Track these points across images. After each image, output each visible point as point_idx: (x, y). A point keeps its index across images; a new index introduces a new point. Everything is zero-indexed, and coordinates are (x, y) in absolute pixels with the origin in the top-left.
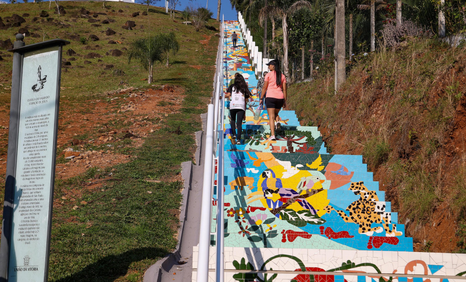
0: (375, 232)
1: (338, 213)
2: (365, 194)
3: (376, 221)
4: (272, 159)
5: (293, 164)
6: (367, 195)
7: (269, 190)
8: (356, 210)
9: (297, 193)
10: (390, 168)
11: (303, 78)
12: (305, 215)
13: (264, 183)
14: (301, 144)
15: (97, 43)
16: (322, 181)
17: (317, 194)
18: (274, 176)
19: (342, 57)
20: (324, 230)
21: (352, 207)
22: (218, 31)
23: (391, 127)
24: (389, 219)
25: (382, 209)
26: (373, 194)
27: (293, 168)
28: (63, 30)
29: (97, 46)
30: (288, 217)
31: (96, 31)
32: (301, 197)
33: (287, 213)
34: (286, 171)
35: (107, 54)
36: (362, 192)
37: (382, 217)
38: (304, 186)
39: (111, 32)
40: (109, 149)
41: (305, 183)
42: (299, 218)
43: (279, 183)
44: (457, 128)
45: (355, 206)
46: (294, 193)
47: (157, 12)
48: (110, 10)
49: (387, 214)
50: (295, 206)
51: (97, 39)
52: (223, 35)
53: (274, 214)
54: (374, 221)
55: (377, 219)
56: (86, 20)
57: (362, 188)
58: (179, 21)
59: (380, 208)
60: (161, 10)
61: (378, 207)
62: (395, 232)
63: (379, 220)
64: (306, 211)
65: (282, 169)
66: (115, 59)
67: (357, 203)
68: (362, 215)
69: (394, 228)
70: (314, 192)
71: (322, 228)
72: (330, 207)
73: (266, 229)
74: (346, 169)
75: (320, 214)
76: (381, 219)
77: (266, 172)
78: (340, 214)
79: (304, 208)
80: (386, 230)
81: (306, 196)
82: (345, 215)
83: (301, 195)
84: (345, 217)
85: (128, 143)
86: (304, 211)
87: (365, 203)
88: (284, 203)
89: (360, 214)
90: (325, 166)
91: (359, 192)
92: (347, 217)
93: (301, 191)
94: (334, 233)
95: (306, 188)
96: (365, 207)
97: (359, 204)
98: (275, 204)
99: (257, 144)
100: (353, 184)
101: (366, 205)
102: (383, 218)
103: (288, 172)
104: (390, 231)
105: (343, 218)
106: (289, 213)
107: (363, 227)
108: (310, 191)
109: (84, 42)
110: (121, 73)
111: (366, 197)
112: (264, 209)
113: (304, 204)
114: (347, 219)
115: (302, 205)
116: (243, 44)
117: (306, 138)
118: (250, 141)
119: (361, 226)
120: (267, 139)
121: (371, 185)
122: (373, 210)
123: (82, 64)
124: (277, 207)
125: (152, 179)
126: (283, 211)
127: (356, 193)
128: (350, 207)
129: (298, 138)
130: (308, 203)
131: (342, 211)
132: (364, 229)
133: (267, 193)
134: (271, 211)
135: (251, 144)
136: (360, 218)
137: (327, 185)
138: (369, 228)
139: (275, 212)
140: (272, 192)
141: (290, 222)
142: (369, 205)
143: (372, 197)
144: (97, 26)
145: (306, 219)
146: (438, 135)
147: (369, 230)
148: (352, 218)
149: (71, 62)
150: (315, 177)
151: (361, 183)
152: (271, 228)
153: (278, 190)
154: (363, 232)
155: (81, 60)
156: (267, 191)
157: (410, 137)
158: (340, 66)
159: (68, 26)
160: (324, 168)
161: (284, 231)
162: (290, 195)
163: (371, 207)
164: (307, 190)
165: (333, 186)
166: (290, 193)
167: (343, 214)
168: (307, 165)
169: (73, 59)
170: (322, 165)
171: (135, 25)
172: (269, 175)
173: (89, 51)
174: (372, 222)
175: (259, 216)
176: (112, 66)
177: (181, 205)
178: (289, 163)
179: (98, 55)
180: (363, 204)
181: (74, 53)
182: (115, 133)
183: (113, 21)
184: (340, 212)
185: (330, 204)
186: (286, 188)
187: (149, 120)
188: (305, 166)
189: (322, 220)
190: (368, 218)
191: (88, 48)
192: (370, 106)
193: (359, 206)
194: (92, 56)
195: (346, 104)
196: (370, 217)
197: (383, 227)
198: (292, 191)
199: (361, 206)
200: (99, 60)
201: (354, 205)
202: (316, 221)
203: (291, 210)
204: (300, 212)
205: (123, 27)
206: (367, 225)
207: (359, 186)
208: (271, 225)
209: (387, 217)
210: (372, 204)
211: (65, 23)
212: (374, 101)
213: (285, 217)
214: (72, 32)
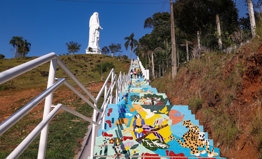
0: (201, 154)
1: (177, 140)
2: (192, 128)
3: (200, 145)
4: (140, 108)
5: (152, 111)
6: (193, 128)
7: (137, 126)
8: (188, 138)
9: (153, 128)
10: (204, 112)
12: (157, 142)
13: (135, 122)
14: (158, 101)
15: (86, 67)
16: (167, 120)
17: (164, 128)
18: (141, 117)
19: (175, 64)
20: (169, 153)
21: (185, 136)
22: (130, 63)
23: (202, 91)
24: (208, 144)
25: (203, 137)
26: (197, 128)
27: (152, 113)
28: (75, 64)
29: (86, 68)
30: (147, 143)
31: (86, 64)
32: (155, 130)
33: (146, 141)
35: (89, 71)
36: (190, 126)
37: (204, 142)
38: (157, 123)
39: (91, 64)
40: (70, 105)
41: (158, 121)
42: (153, 144)
43: (143, 122)
44: (244, 88)
45: (187, 135)
46: (151, 128)
47: (109, 57)
48: (92, 57)
49: (207, 141)
50: (151, 136)
51: (87, 66)
52: (131, 64)
53: (138, 142)
54: (199, 145)
55: (201, 144)
56: (83, 60)
57: (190, 124)
58: (116, 60)
60: (110, 56)
61: (201, 136)
62: (213, 153)
63: (202, 144)
64: (158, 140)
65: (146, 114)
66: (92, 72)
67: (188, 133)
68: (192, 142)
69: (213, 151)
70: (163, 127)
71: (167, 151)
72: (172, 136)
73: (132, 152)
74: (180, 113)
75: (166, 141)
76: (203, 144)
77: (136, 115)
78: (178, 141)
79: (157, 138)
80: (208, 152)
81: (158, 129)
82: (182, 142)
83: (155, 129)
84: (181, 143)
85: (79, 102)
86: (156, 140)
87: (192, 133)
88: (145, 134)
90: (169, 111)
91: (188, 126)
92: (182, 143)
93: (155, 126)
94: (175, 154)
95: (158, 124)
96: (192, 136)
97: (189, 134)
98: (139, 135)
99: (138, 101)
100: (184, 122)
101: (193, 134)
102: (205, 143)
103: (149, 115)
104: (210, 153)
105: (180, 143)
106: (147, 141)
107: (193, 150)
108: (160, 126)
109: (81, 67)
110: (93, 77)
111: (193, 129)
112: (131, 138)
113: (157, 135)
114: (182, 144)
115: (156, 135)
116: (139, 67)
117: (160, 98)
118: (134, 100)
119: (192, 150)
120: (142, 99)
121: (195, 122)
123: (80, 75)
124: (141, 136)
126: (143, 140)
127: (187, 127)
128: (184, 136)
129: (156, 98)
130: (159, 134)
131: (179, 140)
132: (194, 152)
133: (136, 128)
134: (136, 140)
135: (135, 101)
136: (191, 144)
137: (170, 122)
138: (197, 151)
139: (139, 140)
140: (138, 127)
141: (148, 147)
142: (195, 135)
143: (196, 129)
144: (87, 62)
145: (158, 145)
146: (232, 92)
147: (197, 152)
148: (186, 144)
149: (76, 74)
150: (163, 118)
151: (189, 121)
152: (135, 152)
153: (142, 126)
154: (193, 154)
155: (79, 73)
156: (136, 126)
157: (215, 95)
158: (174, 68)
159: (77, 62)
160: (169, 113)
161: (143, 153)
162: (149, 129)
163: (196, 136)
164: (159, 126)
165: (173, 123)
166: (149, 127)
167: (180, 141)
168: (159, 111)
169: (77, 73)
170: (167, 111)
171: (100, 61)
172: (138, 117)
173: (83, 70)
174: (198, 146)
175: (129, 143)
176: (90, 75)
177: (86, 135)
178: (149, 110)
179: (86, 72)
180: (192, 134)
181: (78, 71)
182: (77, 98)
183: (93, 60)
184: (178, 140)
185: (172, 134)
186: (147, 123)
187: (94, 93)
188: (158, 111)
189: (167, 145)
190: (195, 143)
191: (83, 69)
192: (189, 83)
193: (189, 135)
194: (84, 72)
195: (178, 83)
196: (196, 142)
197: (205, 150)
198: (150, 126)
199: (190, 135)
200: (86, 73)
201: (186, 134)
202: (164, 146)
203: (149, 139)
204: (154, 140)
205: (96, 62)
207: (188, 122)
208: (135, 150)
209: (207, 143)
210: (197, 134)
211: (76, 61)
212: (191, 80)
213: (145, 144)
214: (78, 64)
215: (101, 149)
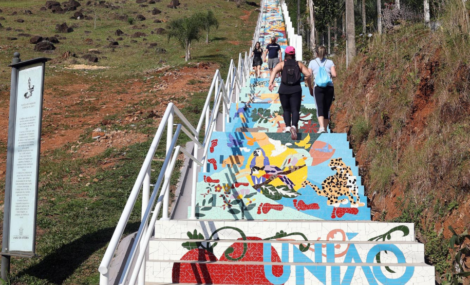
0: (341, 204)
1: (312, 187)
2: (341, 169)
3: (345, 194)
4: (265, 138)
5: (283, 143)
6: (342, 171)
7: (256, 167)
8: (331, 184)
9: (280, 170)
10: (368, 145)
11: (329, 53)
12: (283, 190)
13: (253, 161)
14: (305, 121)
15: (143, 22)
16: (305, 158)
17: (298, 171)
18: (264, 153)
19: (352, 37)
20: (297, 203)
21: (327, 181)
22: (259, 6)
24: (357, 192)
25: (353, 183)
26: (348, 170)
27: (283, 146)
28: (113, 12)
29: (143, 26)
30: (268, 191)
31: (143, 12)
32: (284, 173)
33: (267, 188)
34: (275, 149)
35: (152, 33)
36: (339, 167)
37: (350, 190)
38: (289, 163)
39: (156, 12)
40: (132, 129)
41: (290, 160)
42: (278, 192)
43: (266, 161)
44: (417, 110)
45: (330, 181)
46: (278, 170)
49: (355, 188)
50: (276, 182)
51: (144, 19)
52: (262, 10)
53: (256, 189)
54: (343, 194)
55: (346, 192)
56: (134, 1)
57: (340, 164)
59: (352, 182)
61: (350, 181)
62: (358, 203)
63: (348, 193)
64: (284, 186)
65: (273, 147)
66: (159, 37)
67: (331, 178)
68: (333, 189)
69: (358, 200)
70: (296, 169)
71: (295, 201)
72: (307, 182)
73: (246, 202)
74: (330, 147)
75: (296, 188)
76: (350, 192)
77: (257, 150)
78: (314, 189)
79: (284, 184)
80: (351, 202)
81: (289, 172)
82: (318, 189)
83: (284, 171)
84: (318, 191)
85: (149, 123)
86: (282, 186)
87: (338, 178)
88: (267, 179)
89: (331, 187)
90: (312, 144)
91: (335, 168)
92: (319, 190)
93: (284, 168)
94: (306, 206)
95: (290, 164)
96: (338, 181)
97: (333, 179)
98: (259, 180)
99: (266, 121)
100: (332, 161)
101: (339, 179)
102: (352, 191)
104: (355, 203)
105: (316, 191)
106: (269, 188)
107: (331, 199)
108: (292, 167)
109: (131, 22)
110: (163, 51)
111: (342, 172)
112: (247, 185)
113: (285, 180)
114: (320, 192)
115: (283, 181)
116: (281, 19)
117: (311, 115)
118: (259, 120)
119: (329, 199)
120: (275, 117)
121: (349, 160)
122: (345, 183)
123: (129, 43)
124: (261, 182)
125: (159, 157)
126: (263, 187)
127: (333, 169)
128: (325, 181)
129: (304, 115)
130: (288, 179)
131: (315, 186)
132: (332, 201)
133: (254, 170)
134: (253, 187)
135: (260, 122)
136: (331, 192)
137: (309, 161)
138: (336, 200)
139: (257, 187)
140: (258, 169)
141: (269, 196)
142: (342, 180)
143: (347, 172)
144: (144, 6)
145: (284, 193)
146: (403, 115)
147: (336, 202)
148: (325, 191)
149: (119, 42)
150: (300, 154)
151: (339, 160)
152: (251, 202)
153: (264, 167)
154: (331, 204)
155: (127, 40)
156: (254, 168)
157: (382, 118)
158: (351, 45)
159: (117, 8)
160: (311, 146)
161: (262, 204)
162: (275, 172)
163: (344, 181)
164: (290, 167)
165: (315, 162)
166: (275, 170)
167: (316, 188)
168: (296, 143)
169: (121, 39)
170: (309, 143)
171: (179, 4)
172: (260, 153)
173: (136, 31)
174: (341, 195)
175: (242, 191)
176: (155, 45)
177: (179, 182)
178: (279, 142)
179: (143, 34)
180: (337, 179)
181: (122, 33)
182: (142, 113)
183: (159, 1)
184: (314, 186)
185: (307, 179)
186: (273, 164)
187: (175, 99)
188: (294, 144)
189: (298, 193)
190: (338, 191)
191: (135, 27)
192: (365, 86)
193: (333, 181)
194: (138, 35)
196: (340, 190)
197: (348, 199)
198: (276, 168)
199: (335, 181)
200: (144, 39)
201: (329, 179)
202: (290, 194)
203: (271, 185)
204: (279, 187)
205: (168, 6)
206: (335, 198)
207: (338, 162)
208: (251, 199)
209: (355, 190)
210: (345, 178)
211: (115, 5)
212: (368, 81)
213: (266, 193)
214: (121, 13)
215: (204, 199)
